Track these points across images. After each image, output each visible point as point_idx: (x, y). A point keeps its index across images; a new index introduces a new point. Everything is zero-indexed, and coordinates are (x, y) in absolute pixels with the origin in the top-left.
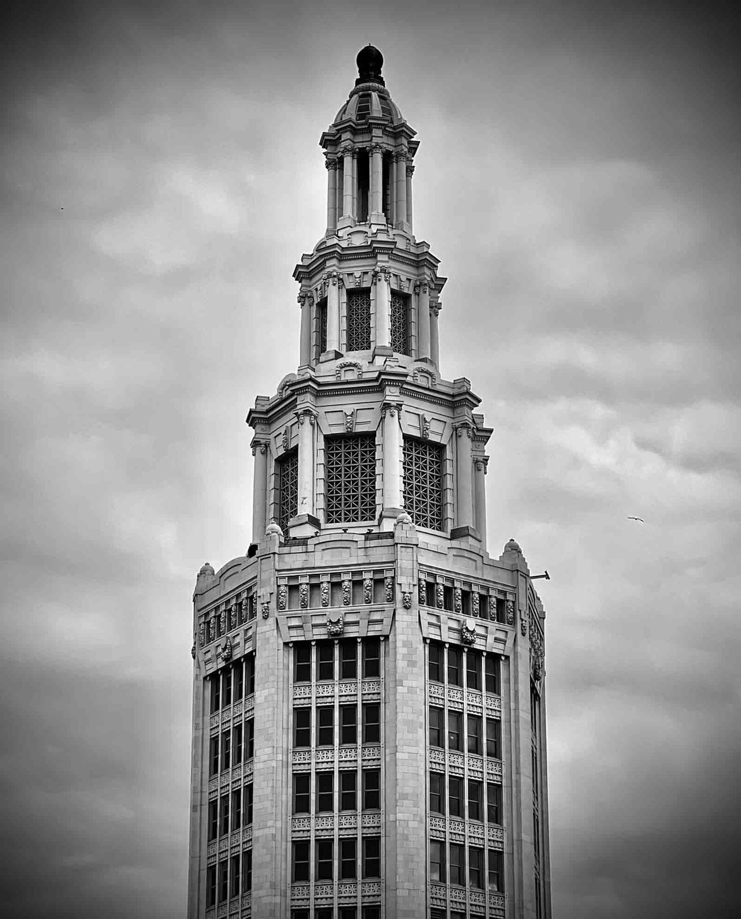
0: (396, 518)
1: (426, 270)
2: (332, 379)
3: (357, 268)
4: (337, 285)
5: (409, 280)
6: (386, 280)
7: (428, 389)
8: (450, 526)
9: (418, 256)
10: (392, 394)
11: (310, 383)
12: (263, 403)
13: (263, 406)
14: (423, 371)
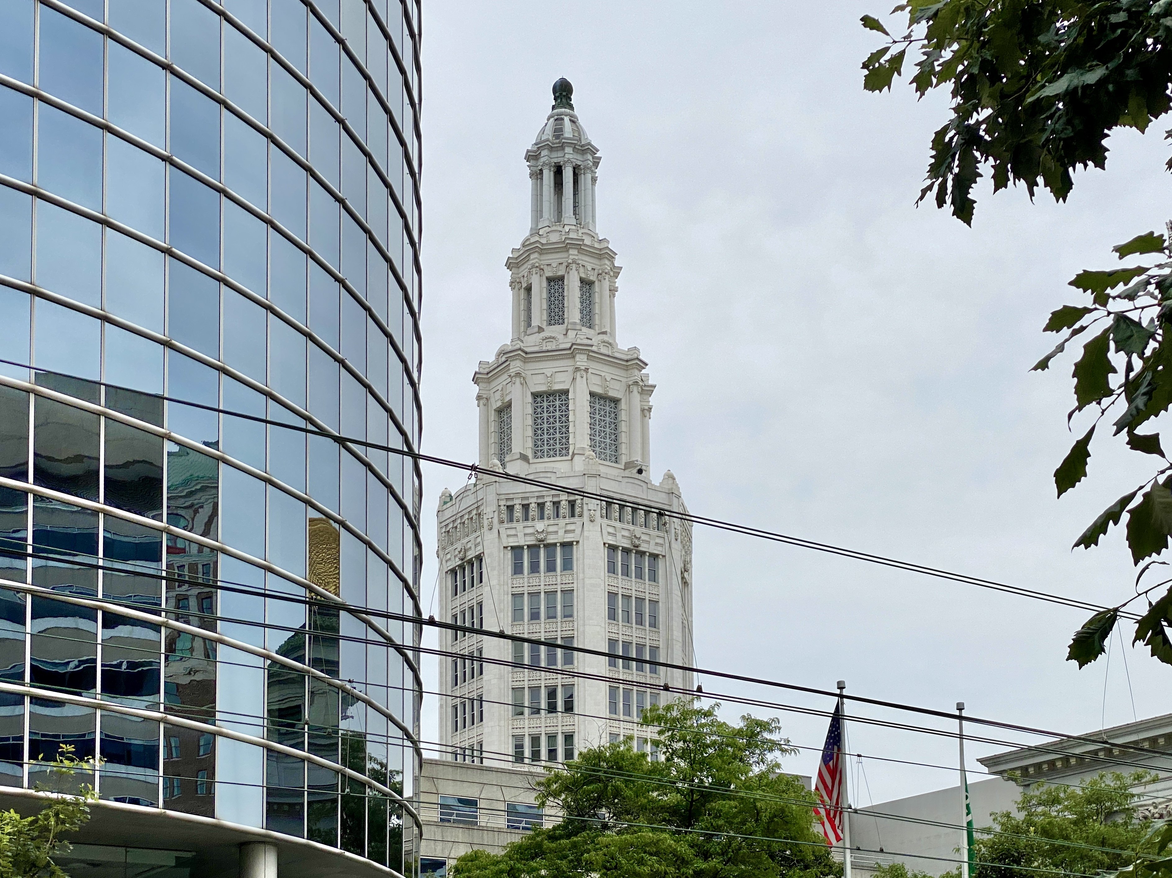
0: (584, 455)
1: (607, 262)
2: (536, 349)
3: (554, 259)
4: (539, 274)
5: (593, 269)
6: (577, 270)
7: (608, 356)
8: (624, 459)
9: (600, 250)
10: (581, 360)
11: (520, 352)
12: (484, 366)
13: (484, 369)
14: (604, 342)
